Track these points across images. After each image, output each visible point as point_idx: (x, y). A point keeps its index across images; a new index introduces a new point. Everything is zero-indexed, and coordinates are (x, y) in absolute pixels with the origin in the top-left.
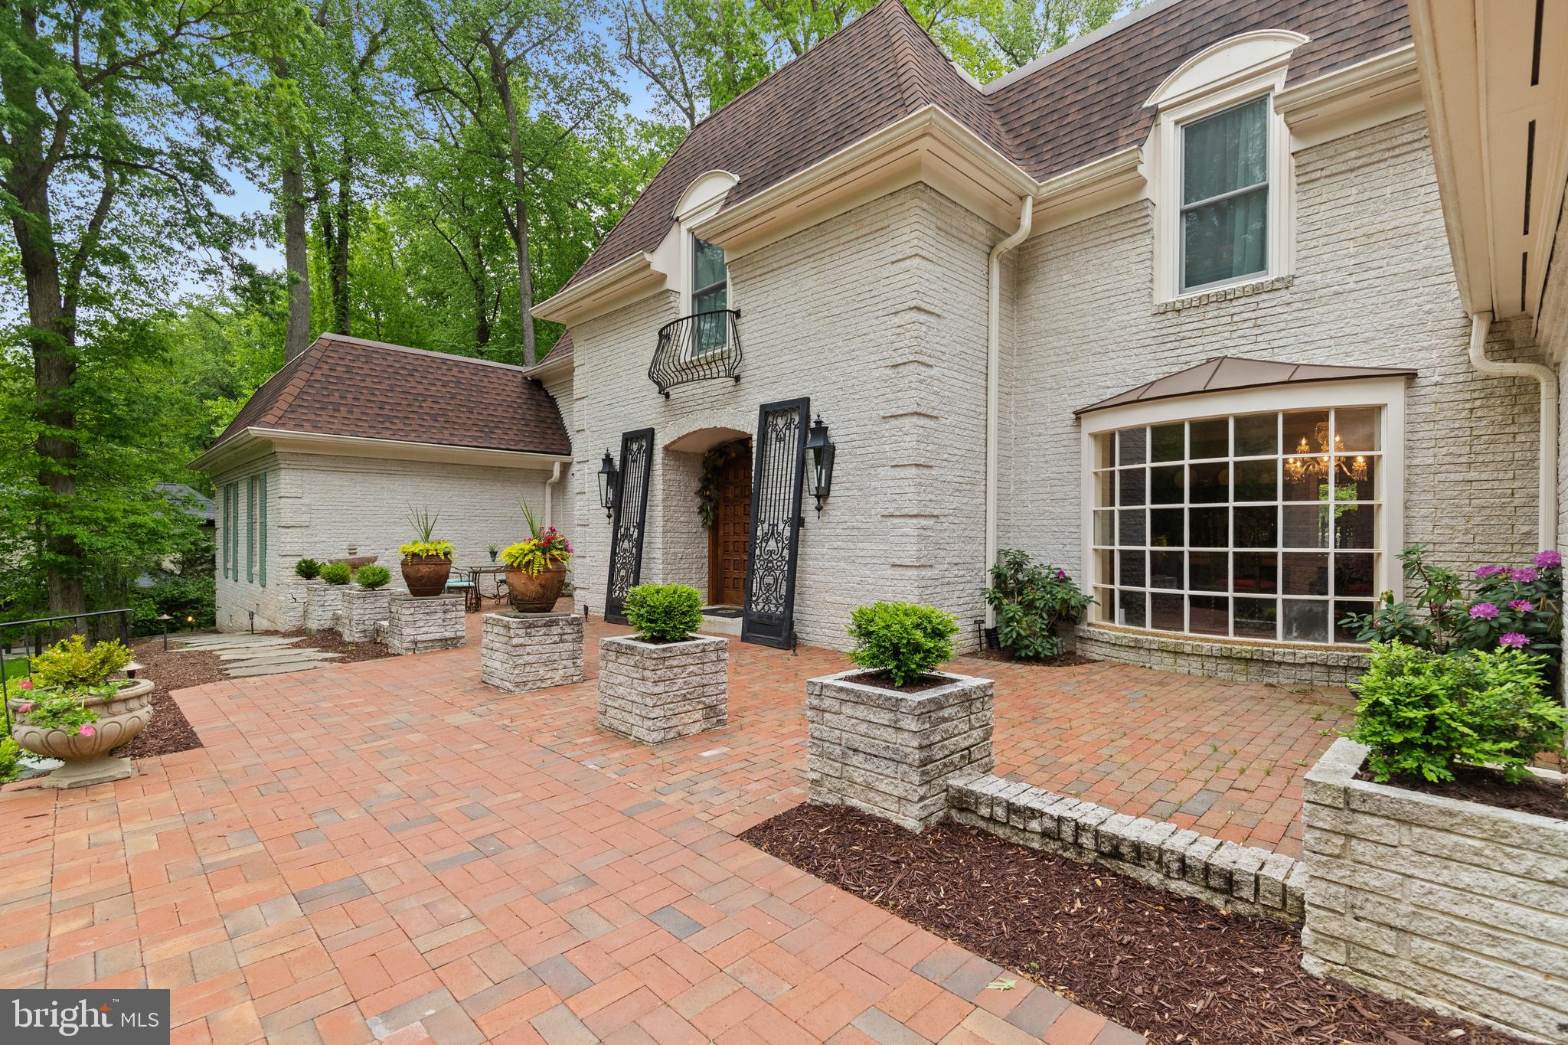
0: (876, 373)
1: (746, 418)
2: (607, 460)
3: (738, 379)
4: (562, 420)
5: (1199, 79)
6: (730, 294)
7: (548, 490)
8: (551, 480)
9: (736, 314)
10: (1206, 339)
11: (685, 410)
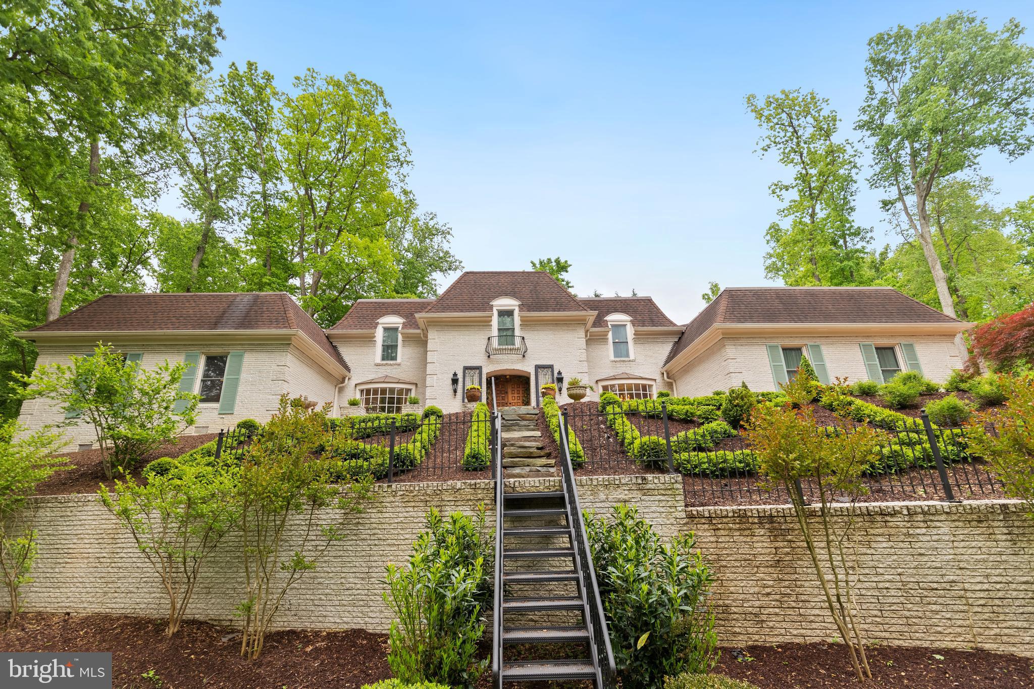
0: (575, 362)
1: (527, 367)
2: (455, 375)
3: (524, 356)
4: (342, 358)
5: (614, 318)
6: (517, 332)
7: (337, 389)
8: (341, 385)
9: (523, 338)
10: (621, 369)
11: (498, 362)
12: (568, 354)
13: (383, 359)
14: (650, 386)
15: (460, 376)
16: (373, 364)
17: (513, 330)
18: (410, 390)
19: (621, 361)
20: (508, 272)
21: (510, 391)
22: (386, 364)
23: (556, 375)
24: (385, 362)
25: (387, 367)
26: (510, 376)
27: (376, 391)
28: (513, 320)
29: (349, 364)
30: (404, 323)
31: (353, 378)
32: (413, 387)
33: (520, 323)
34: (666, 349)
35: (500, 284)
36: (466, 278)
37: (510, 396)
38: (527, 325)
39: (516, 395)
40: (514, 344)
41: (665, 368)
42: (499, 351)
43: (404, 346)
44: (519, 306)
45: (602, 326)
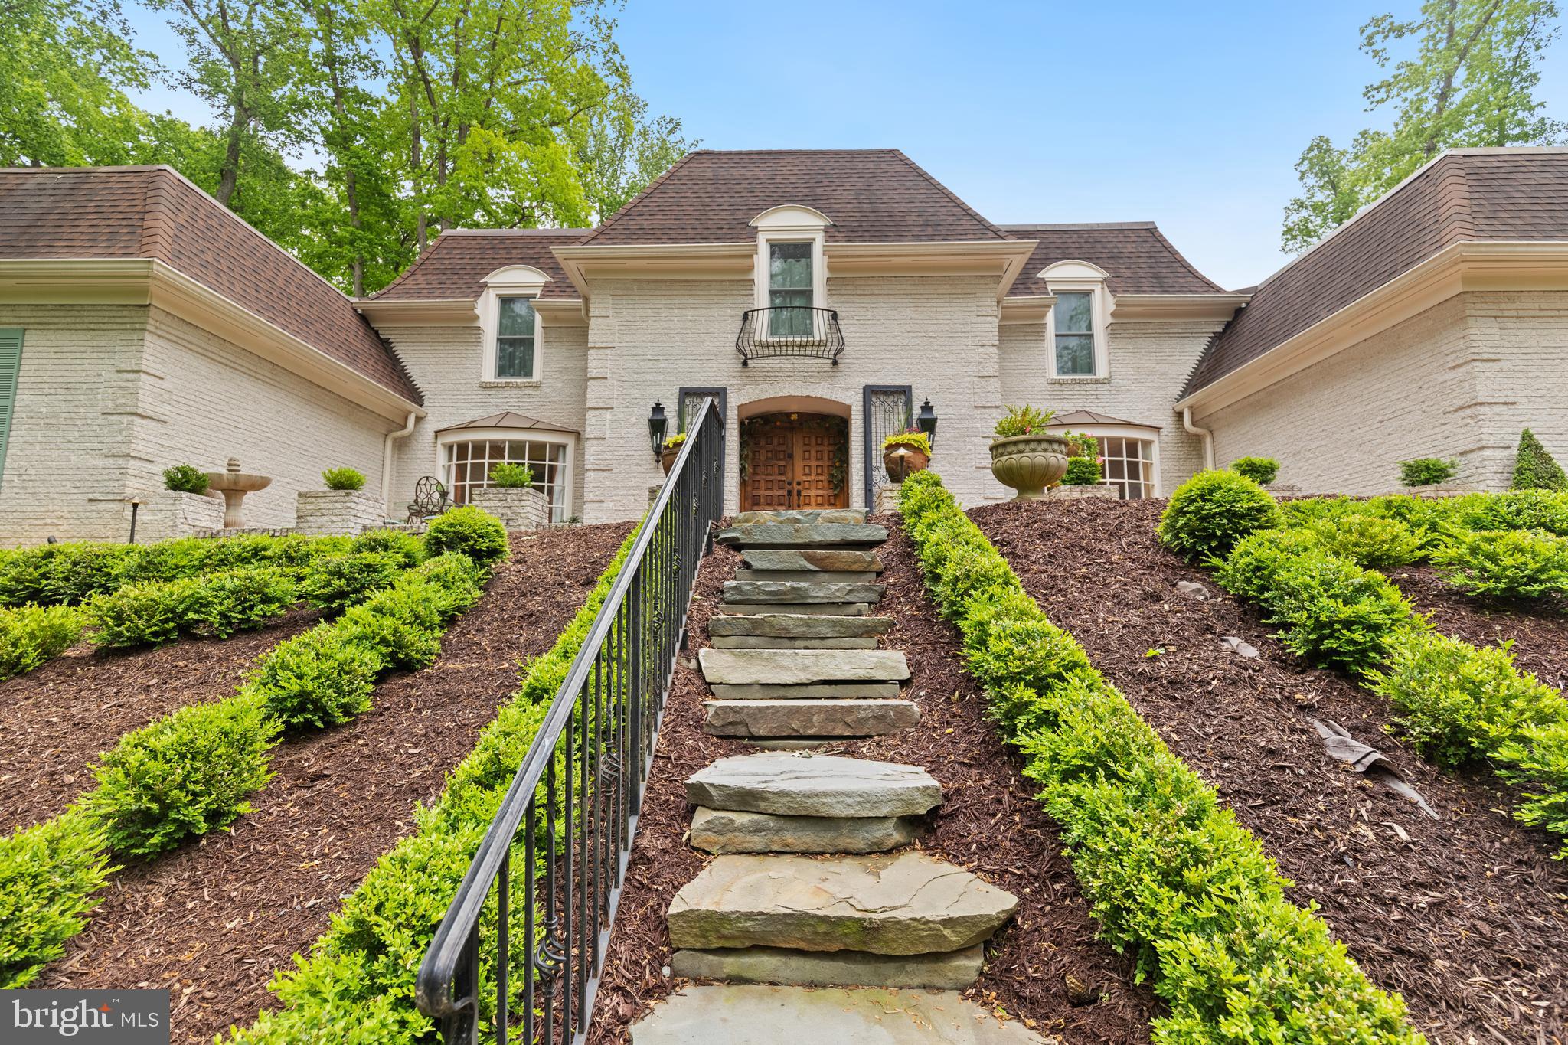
0: (968, 379)
1: (845, 393)
2: (658, 409)
3: (835, 363)
4: (403, 369)
5: (1063, 273)
6: (819, 299)
7: (389, 444)
8: (399, 434)
9: (835, 316)
10: (1075, 401)
11: (768, 378)
12: (950, 358)
13: (502, 371)
14: (1147, 444)
15: (671, 414)
16: (475, 383)
17: (808, 294)
18: (564, 447)
19: (1074, 382)
20: (800, 152)
21: (798, 452)
22: (507, 386)
23: (917, 413)
24: (503, 380)
25: (507, 393)
26: (800, 414)
27: (479, 449)
28: (809, 267)
29: (420, 384)
30: (546, 286)
31: (430, 417)
32: (570, 442)
33: (827, 274)
34: (1190, 353)
35: (778, 179)
36: (693, 165)
37: (799, 464)
38: (844, 281)
39: (814, 463)
40: (809, 332)
41: (1190, 400)
42: (770, 349)
43: (547, 341)
44: (826, 230)
45: (1032, 293)
